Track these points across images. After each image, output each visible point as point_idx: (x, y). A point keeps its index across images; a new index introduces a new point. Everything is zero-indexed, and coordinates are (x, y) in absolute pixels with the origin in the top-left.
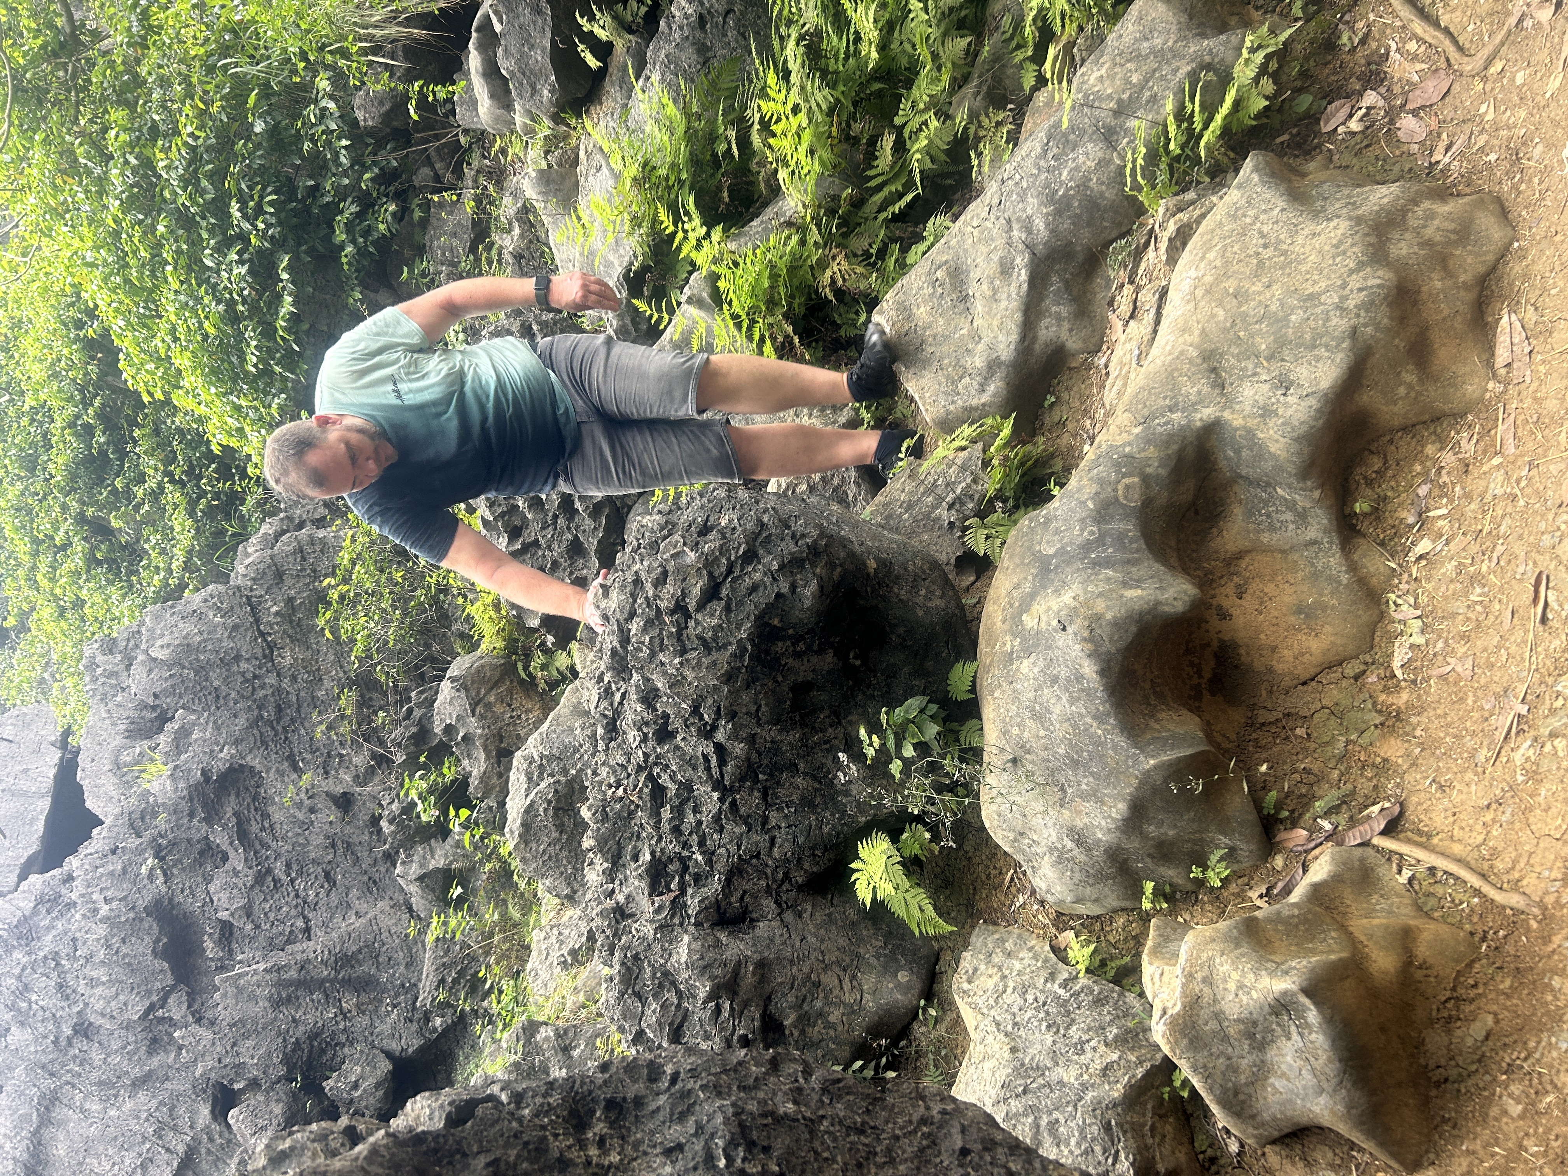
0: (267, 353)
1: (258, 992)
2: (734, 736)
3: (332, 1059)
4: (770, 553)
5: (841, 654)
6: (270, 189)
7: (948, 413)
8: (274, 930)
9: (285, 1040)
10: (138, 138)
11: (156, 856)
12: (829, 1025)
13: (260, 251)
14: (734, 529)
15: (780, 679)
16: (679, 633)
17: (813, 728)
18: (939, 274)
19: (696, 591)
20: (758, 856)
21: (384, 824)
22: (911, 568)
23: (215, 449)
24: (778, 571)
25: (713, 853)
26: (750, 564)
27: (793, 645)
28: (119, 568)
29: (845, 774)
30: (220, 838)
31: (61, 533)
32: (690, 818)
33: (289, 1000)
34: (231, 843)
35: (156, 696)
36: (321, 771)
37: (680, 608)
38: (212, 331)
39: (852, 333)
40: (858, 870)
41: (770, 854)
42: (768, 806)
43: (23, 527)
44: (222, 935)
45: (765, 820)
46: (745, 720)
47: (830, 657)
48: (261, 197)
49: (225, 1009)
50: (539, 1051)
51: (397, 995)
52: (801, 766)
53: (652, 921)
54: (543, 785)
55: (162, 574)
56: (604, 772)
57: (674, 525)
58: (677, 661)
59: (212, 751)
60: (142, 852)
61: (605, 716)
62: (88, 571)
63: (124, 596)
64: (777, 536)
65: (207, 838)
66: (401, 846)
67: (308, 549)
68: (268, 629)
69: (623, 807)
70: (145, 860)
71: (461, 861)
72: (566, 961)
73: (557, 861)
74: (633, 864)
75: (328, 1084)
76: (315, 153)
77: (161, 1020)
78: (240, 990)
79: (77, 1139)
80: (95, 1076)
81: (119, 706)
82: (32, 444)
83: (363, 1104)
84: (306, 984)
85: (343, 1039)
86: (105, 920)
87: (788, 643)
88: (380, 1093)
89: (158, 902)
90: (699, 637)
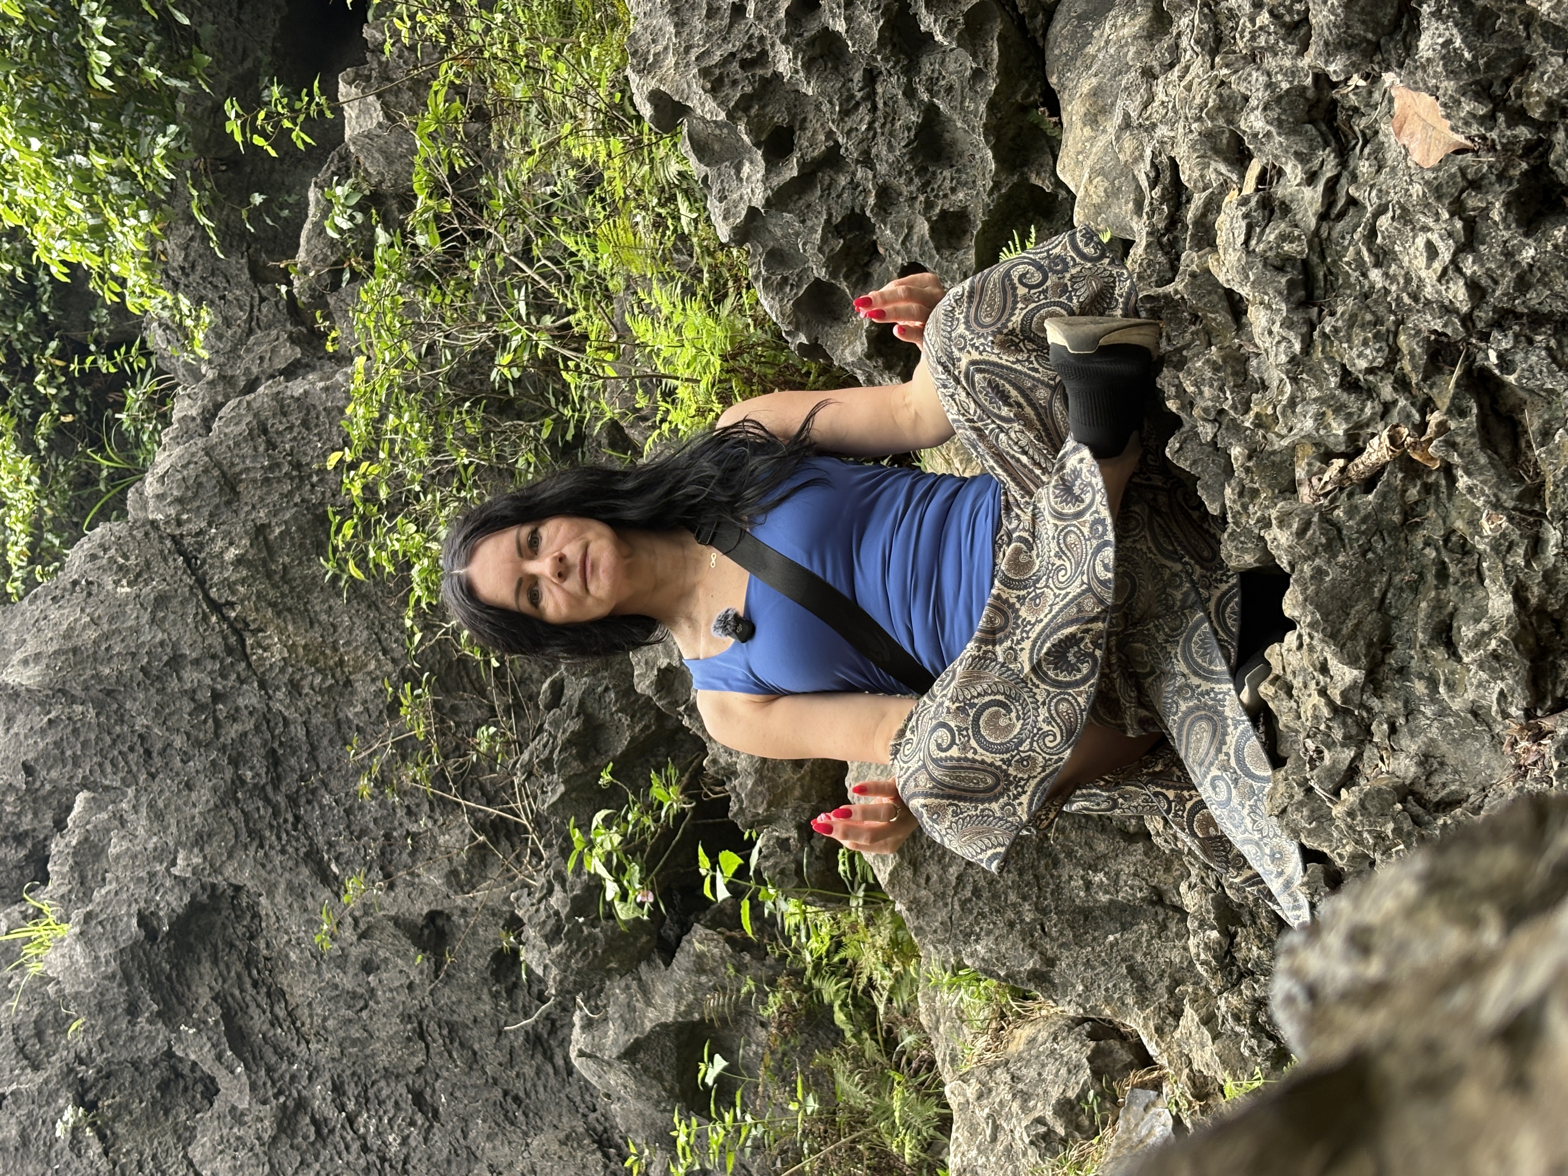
11: (80, 1101)
23: (58, 275)
30: (196, 1048)
34: (219, 1057)
35: (28, 769)
36: (376, 870)
59: (152, 875)
60: (53, 1096)
65: (169, 1054)
66: (579, 987)
67: (277, 425)
68: (227, 596)
69: (1384, 496)
70: (60, 1112)
71: (712, 1001)
72: (1050, 1132)
73: (995, 896)
74: (1439, 654)
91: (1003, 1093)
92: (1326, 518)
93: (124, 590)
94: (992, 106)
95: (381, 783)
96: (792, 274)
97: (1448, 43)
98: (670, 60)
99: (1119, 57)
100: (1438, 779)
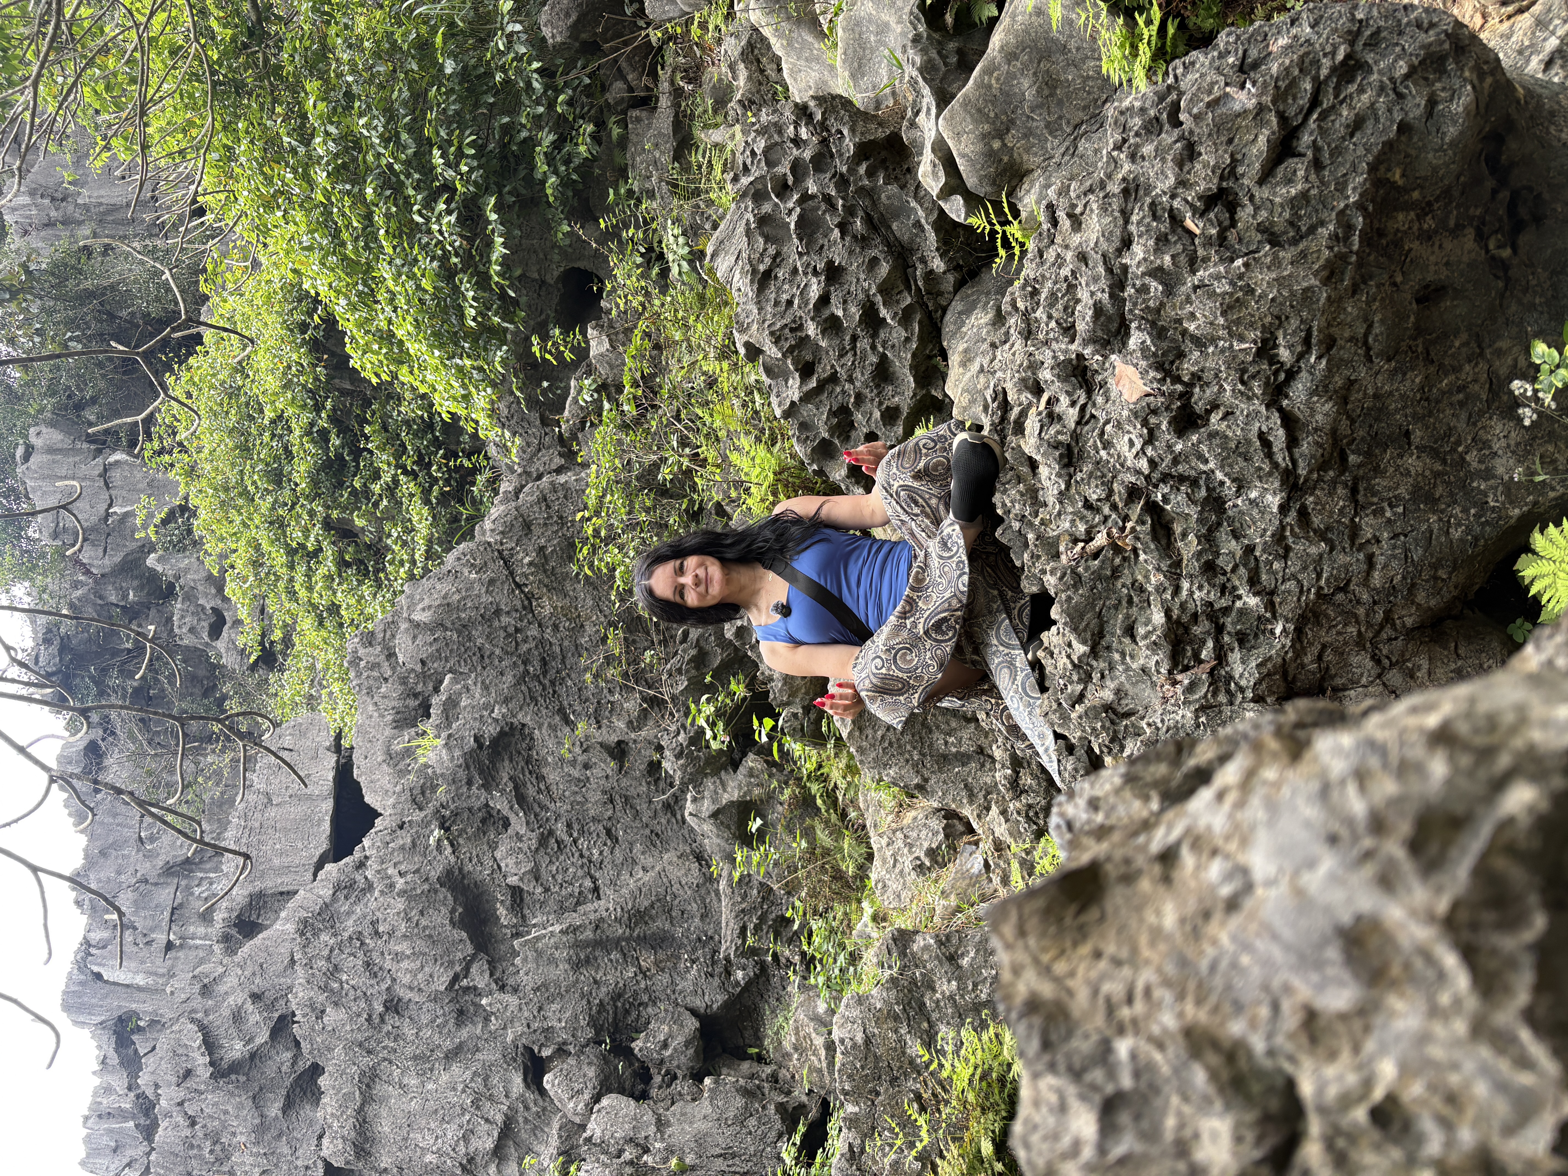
0: (485, 304)
1: (557, 954)
2: (1321, 389)
3: (637, 1020)
4: (1385, 55)
5: (1483, 237)
6: (468, 132)
8: (564, 892)
9: (589, 1002)
10: (335, 109)
11: (441, 826)
13: (465, 197)
15: (1399, 279)
16: (1223, 235)
17: (1441, 366)
19: (1257, 149)
20: (1344, 589)
21: (669, 765)
23: (445, 418)
24: (1407, 77)
25: (1274, 590)
26: (1351, 81)
27: (1418, 217)
28: (367, 568)
30: (500, 803)
31: (312, 539)
33: (588, 961)
34: (511, 808)
35: (423, 662)
36: (593, 721)
37: (1218, 199)
41: (1365, 582)
42: (1358, 507)
43: (278, 538)
44: (514, 901)
45: (1356, 531)
46: (1349, 351)
47: (1469, 243)
48: (461, 141)
49: (527, 974)
50: (919, 963)
51: (694, 950)
52: (1417, 435)
53: (1186, 705)
55: (407, 565)
58: (1237, 266)
59: (482, 717)
60: (429, 823)
62: (340, 576)
63: (375, 594)
65: (487, 805)
66: (691, 781)
67: (551, 497)
68: (524, 580)
69: (1103, 562)
70: (432, 831)
71: (756, 791)
72: (923, 864)
73: (900, 747)
74: (1127, 640)
75: (637, 1045)
76: (506, 82)
77: (467, 990)
78: (539, 954)
79: (400, 1114)
80: (409, 1051)
81: (384, 697)
82: (276, 458)
83: (675, 1063)
84: (602, 944)
85: (645, 998)
86: (403, 893)
87: (1412, 214)
88: (691, 1052)
89: (449, 872)
90: (1261, 228)
91: (900, 843)
92: (1074, 571)
93: (473, 576)
94: (914, 355)
95: (596, 676)
96: (811, 435)
97: (1143, 342)
98: (755, 326)
99: (978, 334)
100: (1123, 702)
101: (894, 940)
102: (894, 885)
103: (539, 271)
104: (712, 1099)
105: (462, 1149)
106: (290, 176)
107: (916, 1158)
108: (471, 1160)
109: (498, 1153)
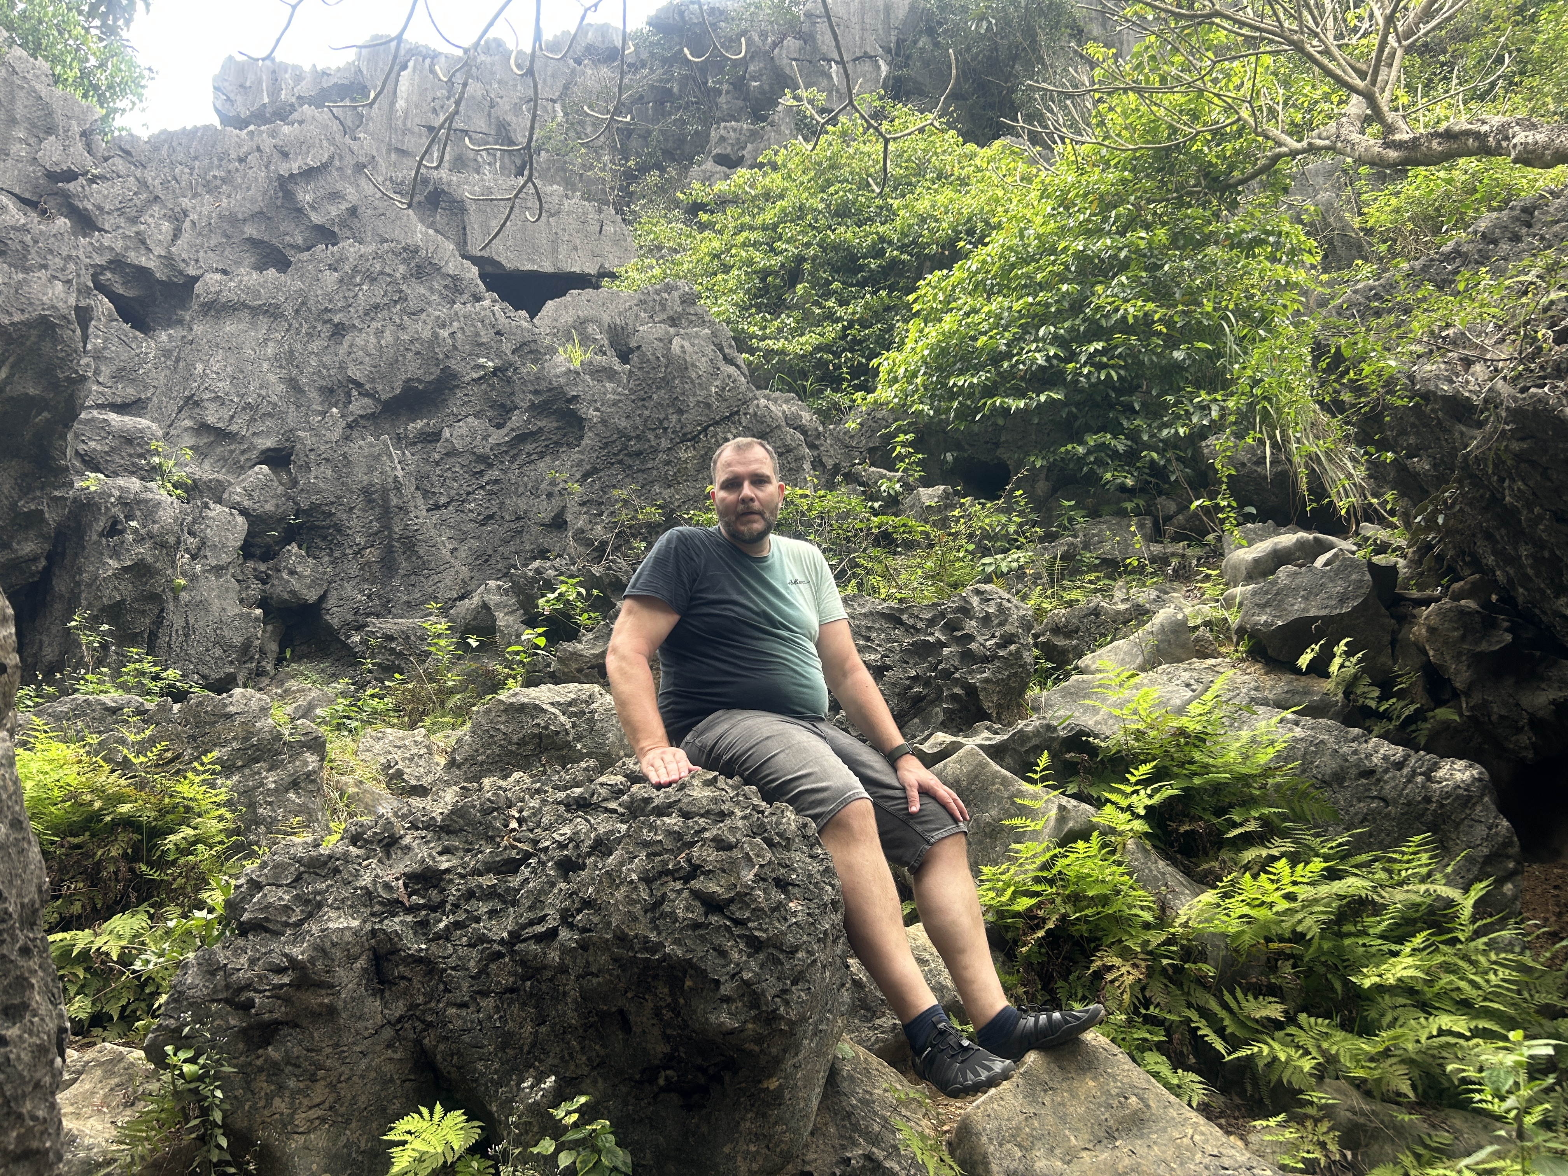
0: (969, 392)
1: (376, 473)
2: (565, 951)
3: (317, 548)
4: (762, 966)
5: (669, 1061)
6: (1122, 372)
7: (978, 1135)
8: (435, 478)
9: (333, 503)
10: (1145, 256)
11: (497, 369)
12: (269, 1098)
13: (1062, 372)
14: (786, 919)
15: (630, 995)
16: (668, 873)
17: (584, 1038)
18: (1133, 1100)
19: (712, 887)
20: (446, 990)
21: (537, 564)
22: (779, 1129)
23: (875, 362)
24: (742, 979)
25: (447, 939)
26: (748, 945)
27: (668, 1005)
28: (761, 296)
29: (532, 1087)
30: (517, 420)
31: (784, 246)
32: (483, 908)
33: (370, 501)
34: (513, 430)
35: (639, 347)
36: (585, 499)
37: (695, 870)
38: (979, 344)
39: (1062, 995)
40: (431, 1114)
41: (449, 1004)
42: (501, 994)
43: (786, 215)
44: (429, 435)
45: (485, 994)
46: (582, 963)
47: (661, 1049)
48: (1113, 367)
49: (360, 448)
50: (293, 758)
51: (380, 597)
52: (543, 1029)
53: (375, 882)
54: (563, 719)
55: (760, 333)
56: (534, 803)
57: (787, 848)
58: (634, 877)
59: (595, 401)
60: (500, 357)
61: (593, 795)
62: (755, 272)
63: (736, 304)
64: (782, 972)
65: (516, 408)
66: (514, 583)
67: (791, 457)
70: (492, 361)
72: (391, 768)
75: (294, 548)
76: (1166, 406)
77: (348, 394)
78: (377, 458)
79: (240, 340)
80: (298, 346)
81: (637, 316)
82: (860, 211)
83: (276, 582)
84: (386, 514)
85: (337, 554)
86: (436, 336)
87: (669, 1000)
88: (286, 596)
89: (454, 376)
90: (664, 896)
93: (714, 390)
101: (316, 738)
102: (378, 747)
103: (1007, 441)
104: (241, 615)
105: (207, 395)
106: (1081, 218)
107: (125, 757)
108: (197, 404)
109: (203, 428)
